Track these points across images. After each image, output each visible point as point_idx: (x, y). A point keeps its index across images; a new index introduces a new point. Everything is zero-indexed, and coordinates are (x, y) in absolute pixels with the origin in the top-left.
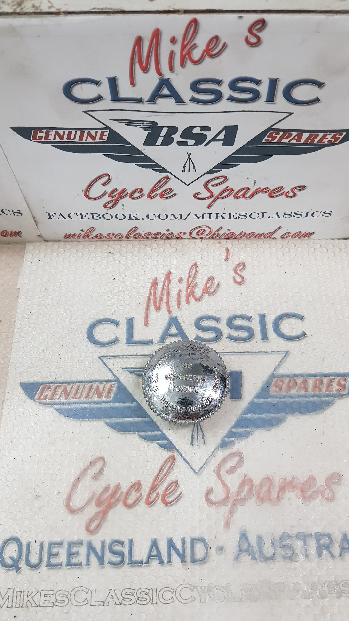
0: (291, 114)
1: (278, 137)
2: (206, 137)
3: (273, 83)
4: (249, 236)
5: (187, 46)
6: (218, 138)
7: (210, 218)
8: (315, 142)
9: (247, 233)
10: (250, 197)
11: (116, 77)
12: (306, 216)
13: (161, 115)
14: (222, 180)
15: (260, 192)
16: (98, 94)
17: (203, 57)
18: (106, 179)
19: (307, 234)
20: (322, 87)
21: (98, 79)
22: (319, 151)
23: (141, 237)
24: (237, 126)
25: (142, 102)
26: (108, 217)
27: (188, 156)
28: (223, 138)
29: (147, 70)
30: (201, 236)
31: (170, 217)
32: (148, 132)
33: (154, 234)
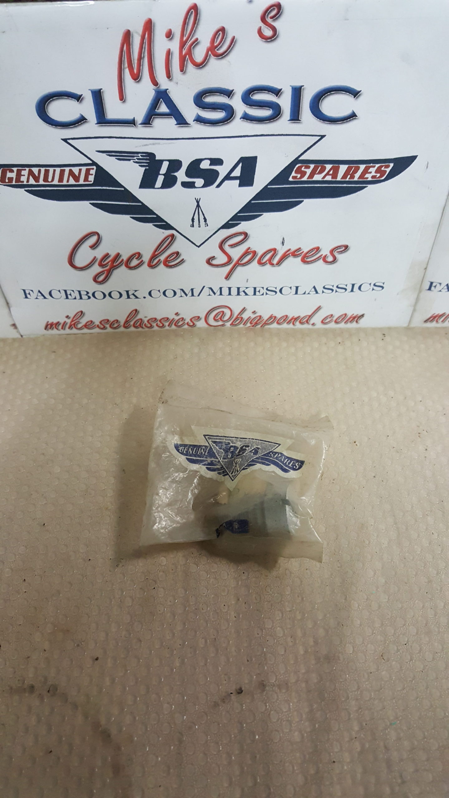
0: (323, 137)
1: (309, 171)
2: (216, 173)
3: (297, 92)
4: (281, 321)
5: (187, 44)
6: (232, 175)
7: (230, 294)
8: (356, 179)
9: (279, 316)
10: (279, 263)
11: (102, 89)
12: (352, 291)
13: (159, 144)
14: (241, 238)
15: (292, 255)
16: (81, 114)
17: (208, 58)
18: (94, 239)
19: (354, 318)
20: (358, 97)
21: (79, 93)
22: (361, 191)
23: (144, 326)
24: (256, 158)
25: (135, 126)
26: (99, 295)
27: (196, 204)
28: (239, 175)
29: (140, 78)
30: (220, 323)
31: (179, 293)
32: (144, 169)
33: (160, 321)
